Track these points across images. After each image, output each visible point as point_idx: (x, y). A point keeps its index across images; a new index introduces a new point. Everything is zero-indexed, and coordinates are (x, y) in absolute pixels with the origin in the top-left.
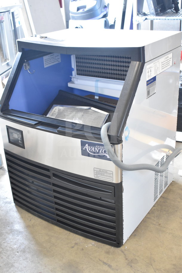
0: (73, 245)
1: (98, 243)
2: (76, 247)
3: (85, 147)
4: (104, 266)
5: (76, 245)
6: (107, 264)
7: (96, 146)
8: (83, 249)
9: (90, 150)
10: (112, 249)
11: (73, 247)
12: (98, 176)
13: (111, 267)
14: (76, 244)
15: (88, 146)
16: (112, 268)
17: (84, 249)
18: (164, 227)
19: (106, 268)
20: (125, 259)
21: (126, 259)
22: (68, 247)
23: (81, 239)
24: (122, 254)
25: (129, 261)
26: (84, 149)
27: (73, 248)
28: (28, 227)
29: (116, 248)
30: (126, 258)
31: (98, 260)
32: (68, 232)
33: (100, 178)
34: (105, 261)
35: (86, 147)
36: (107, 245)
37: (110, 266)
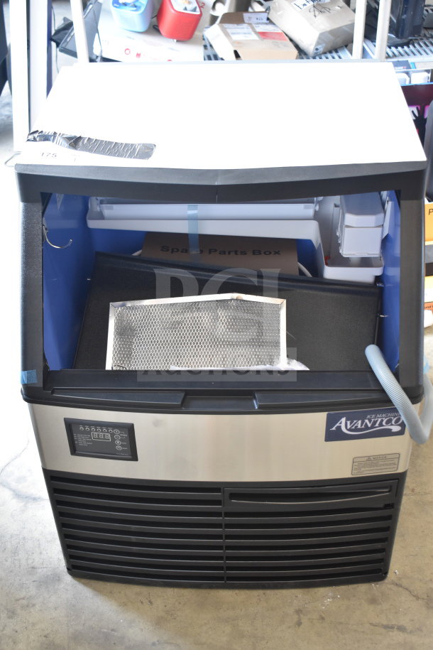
0: (296, 618)
1: (338, 588)
2: (304, 620)
3: (338, 424)
4: (391, 633)
5: (302, 616)
6: (392, 627)
7: (369, 416)
8: (323, 618)
9: (349, 427)
10: (375, 587)
11: (299, 624)
12: (363, 469)
13: (405, 629)
14: (298, 612)
15: (347, 420)
16: (409, 631)
17: (323, 615)
18: (426, 494)
19: (397, 637)
20: (414, 598)
21: (417, 598)
22: (289, 627)
23: (300, 596)
24: (400, 589)
25: (423, 599)
26: (334, 429)
27: (302, 626)
28: (159, 622)
29: (379, 583)
30: (414, 596)
31: (372, 627)
32: (260, 592)
33: (365, 472)
34: (385, 623)
35: (341, 423)
36: (360, 585)
37: (401, 629)
